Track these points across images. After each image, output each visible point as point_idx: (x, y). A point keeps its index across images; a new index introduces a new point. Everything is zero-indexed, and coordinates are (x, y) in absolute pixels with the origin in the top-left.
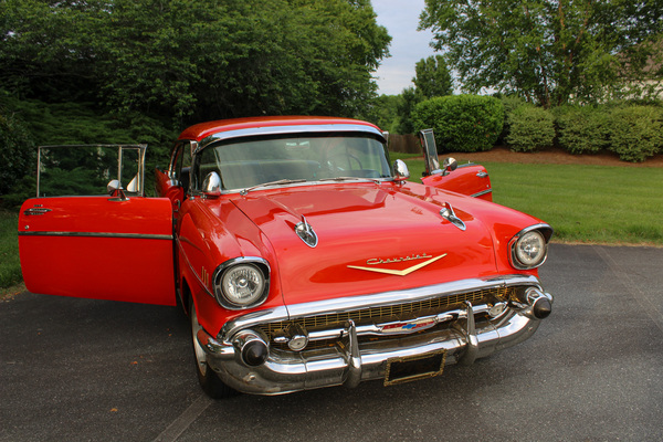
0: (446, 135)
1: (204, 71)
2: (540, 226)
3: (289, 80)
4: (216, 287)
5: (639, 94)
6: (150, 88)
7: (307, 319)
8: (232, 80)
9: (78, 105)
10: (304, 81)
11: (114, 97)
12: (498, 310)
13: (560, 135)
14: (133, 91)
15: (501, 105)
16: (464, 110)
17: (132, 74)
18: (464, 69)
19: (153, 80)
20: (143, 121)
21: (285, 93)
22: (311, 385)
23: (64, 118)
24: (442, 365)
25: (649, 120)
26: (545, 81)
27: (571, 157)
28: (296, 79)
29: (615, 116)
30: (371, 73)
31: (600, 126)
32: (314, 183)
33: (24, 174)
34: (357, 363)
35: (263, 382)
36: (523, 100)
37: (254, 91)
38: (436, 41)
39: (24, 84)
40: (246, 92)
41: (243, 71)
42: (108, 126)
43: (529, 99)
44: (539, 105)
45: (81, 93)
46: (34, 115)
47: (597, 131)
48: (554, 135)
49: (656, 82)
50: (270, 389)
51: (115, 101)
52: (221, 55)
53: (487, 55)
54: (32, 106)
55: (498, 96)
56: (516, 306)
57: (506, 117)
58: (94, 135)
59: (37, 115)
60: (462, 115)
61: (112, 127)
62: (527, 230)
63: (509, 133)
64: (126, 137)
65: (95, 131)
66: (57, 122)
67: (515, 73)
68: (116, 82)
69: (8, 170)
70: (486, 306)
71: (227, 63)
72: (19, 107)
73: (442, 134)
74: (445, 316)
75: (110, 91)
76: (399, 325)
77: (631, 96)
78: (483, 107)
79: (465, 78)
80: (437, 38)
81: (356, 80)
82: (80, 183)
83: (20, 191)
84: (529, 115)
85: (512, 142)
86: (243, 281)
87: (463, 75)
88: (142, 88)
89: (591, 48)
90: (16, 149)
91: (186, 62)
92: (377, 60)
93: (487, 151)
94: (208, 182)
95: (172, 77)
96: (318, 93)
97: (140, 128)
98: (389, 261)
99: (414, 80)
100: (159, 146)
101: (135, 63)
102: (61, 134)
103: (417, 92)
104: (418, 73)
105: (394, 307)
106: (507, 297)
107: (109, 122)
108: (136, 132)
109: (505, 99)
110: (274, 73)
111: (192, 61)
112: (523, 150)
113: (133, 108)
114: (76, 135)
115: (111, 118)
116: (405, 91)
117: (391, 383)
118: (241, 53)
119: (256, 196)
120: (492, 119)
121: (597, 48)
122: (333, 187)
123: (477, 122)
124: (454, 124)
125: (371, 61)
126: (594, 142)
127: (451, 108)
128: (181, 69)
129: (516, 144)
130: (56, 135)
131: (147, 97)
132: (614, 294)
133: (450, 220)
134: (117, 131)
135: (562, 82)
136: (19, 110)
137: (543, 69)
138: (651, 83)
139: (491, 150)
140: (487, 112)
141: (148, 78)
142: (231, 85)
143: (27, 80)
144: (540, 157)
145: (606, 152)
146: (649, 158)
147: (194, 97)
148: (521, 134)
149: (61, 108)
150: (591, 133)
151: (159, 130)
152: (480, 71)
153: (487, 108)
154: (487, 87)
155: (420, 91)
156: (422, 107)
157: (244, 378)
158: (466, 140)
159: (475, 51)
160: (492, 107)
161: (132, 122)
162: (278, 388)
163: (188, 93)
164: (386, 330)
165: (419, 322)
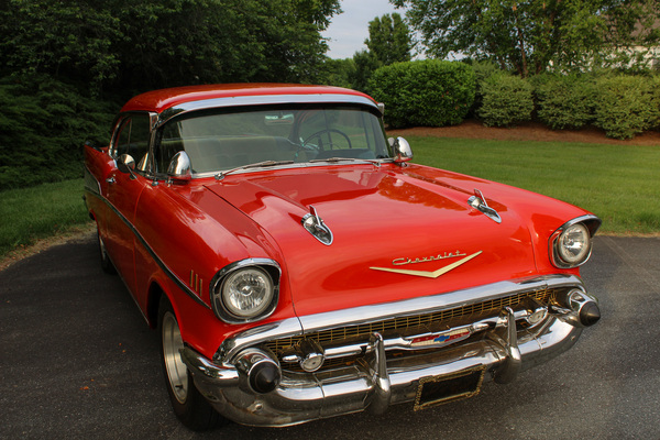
0: (409, 107)
1: (128, 27)
2: (588, 217)
3: (229, 40)
4: (215, 296)
5: (627, 62)
6: (62, 46)
7: (322, 333)
10: (246, 41)
11: (16, 56)
12: (538, 316)
13: (540, 108)
14: (39, 49)
15: (472, 73)
16: (431, 78)
17: (39, 28)
18: (429, 30)
19: (65, 36)
20: (55, 87)
21: (224, 55)
22: (325, 413)
24: (480, 384)
25: (639, 92)
26: (522, 45)
27: (551, 133)
28: (237, 39)
29: (601, 87)
30: (322, 33)
31: (584, 98)
32: (303, 165)
34: (384, 385)
35: (271, 411)
36: (497, 67)
37: (189, 53)
41: (175, 28)
42: (10, 91)
43: (503, 67)
44: (516, 74)
47: (582, 104)
48: (533, 108)
49: (645, 49)
50: (280, 420)
51: (18, 60)
52: (149, 8)
53: (456, 14)
55: (468, 61)
56: (556, 312)
57: (478, 87)
60: (428, 83)
61: (16, 93)
62: (573, 222)
63: (481, 105)
64: (33, 106)
67: (488, 36)
68: (19, 38)
70: (525, 312)
71: (156, 18)
73: (405, 105)
74: (479, 325)
75: (12, 49)
76: (430, 338)
77: (619, 64)
78: (452, 74)
79: (431, 41)
81: (304, 41)
84: (504, 85)
85: (485, 115)
86: (247, 288)
87: (428, 37)
88: (51, 46)
89: (575, 8)
91: (106, 15)
92: (327, 18)
93: (456, 125)
94: (176, 164)
95: (88, 33)
96: (263, 56)
97: (50, 95)
98: (418, 260)
99: (367, 42)
100: (74, 116)
101: (42, 15)
103: (371, 56)
104: (372, 34)
105: (423, 316)
106: (546, 302)
107: (10, 87)
108: (45, 99)
109: (476, 66)
110: (212, 31)
111: (114, 14)
112: (497, 124)
113: (40, 70)
115: (13, 82)
116: (357, 54)
117: (421, 407)
118: (173, 6)
119: (238, 180)
120: (463, 88)
121: (582, 8)
123: (446, 91)
124: (419, 94)
125: (320, 18)
126: (578, 116)
127: (415, 75)
128: (100, 23)
129: (489, 117)
131: (58, 57)
132: (638, 293)
133: (480, 211)
134: (22, 98)
135: (540, 46)
137: (520, 31)
138: (640, 49)
139: (461, 124)
140: (457, 81)
141: (59, 33)
144: (516, 133)
145: (592, 127)
146: (638, 135)
147: (116, 58)
148: (495, 106)
150: (574, 106)
151: (74, 98)
152: (447, 33)
153: (457, 76)
154: (456, 51)
155: (375, 54)
156: (382, 74)
157: (249, 408)
158: (432, 112)
159: (441, 9)
160: (463, 75)
161: (40, 88)
162: (289, 419)
163: (109, 54)
164: (416, 344)
165: (453, 333)
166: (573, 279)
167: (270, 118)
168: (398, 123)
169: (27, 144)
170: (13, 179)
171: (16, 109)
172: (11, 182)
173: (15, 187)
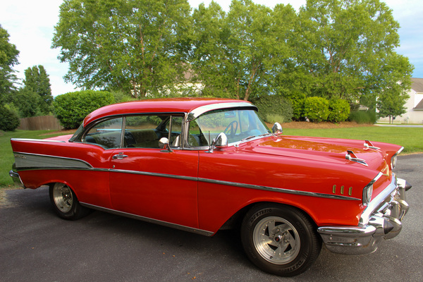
38: (62, 56)
78: (104, 98)
80: (63, 53)
99: (24, 82)
104: (27, 77)
127: (83, 99)
152: (91, 76)
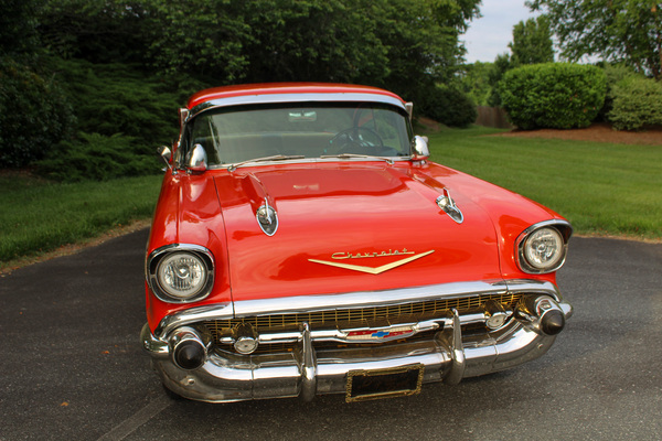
0: (537, 109)
1: (259, 32)
3: (355, 43)
4: (152, 276)
6: (199, 49)
7: (260, 319)
8: (290, 41)
9: (125, 66)
10: (372, 44)
11: (161, 58)
12: (497, 321)
14: (182, 51)
15: (604, 76)
16: (559, 80)
17: (181, 33)
18: (564, 33)
19: (203, 40)
22: (259, 395)
23: (109, 80)
24: (419, 383)
26: (659, 48)
28: (363, 42)
30: (459, 36)
32: (313, 160)
33: (61, 139)
34: (310, 373)
35: (203, 387)
36: (632, 69)
37: (315, 54)
39: (70, 42)
40: (306, 55)
41: (302, 32)
42: (155, 89)
43: (640, 68)
44: (651, 77)
45: (130, 53)
46: (76, 76)
50: (213, 396)
51: (163, 62)
52: (277, 14)
53: (591, 17)
54: (75, 67)
55: (601, 65)
56: (524, 318)
57: (609, 90)
58: (137, 99)
59: (80, 76)
60: (557, 86)
61: (158, 91)
62: (539, 225)
63: (611, 108)
64: (172, 101)
65: (139, 94)
66: (101, 84)
67: (624, 38)
68: (162, 41)
69: (43, 134)
70: (483, 316)
71: (283, 22)
72: (61, 67)
73: (532, 107)
74: (431, 324)
75: (157, 51)
76: (368, 332)
79: (565, 44)
81: (438, 44)
82: (119, 150)
83: (55, 157)
84: (636, 88)
85: (614, 119)
86: (182, 271)
87: (563, 39)
88: (192, 49)
90: (52, 112)
91: (240, 21)
92: (466, 21)
93: (584, 128)
95: (224, 37)
97: (187, 92)
98: (359, 255)
99: (510, 45)
101: (184, 22)
102: (103, 97)
103: (513, 58)
104: (516, 37)
105: (366, 310)
106: (513, 306)
107: (155, 85)
108: (183, 96)
109: (610, 69)
110: (339, 35)
111: (246, 21)
112: (627, 128)
113: (181, 70)
114: (118, 98)
115: (157, 82)
116: (499, 57)
117: (354, 399)
118: (300, 11)
119: (244, 172)
120: (592, 91)
122: (338, 166)
123: (574, 94)
124: (546, 96)
125: (459, 22)
127: (543, 78)
128: (234, 29)
129: (619, 121)
130: (98, 97)
131: (197, 59)
133: (447, 210)
134: (163, 95)
136: (60, 70)
139: (590, 127)
140: (586, 83)
141: (198, 38)
142: (289, 48)
143: (74, 38)
147: (246, 60)
148: (626, 110)
149: (106, 69)
152: (582, 36)
153: (586, 79)
154: (590, 54)
155: (517, 57)
156: (512, 76)
157: (182, 382)
158: (559, 115)
159: (578, 13)
160: (592, 77)
161: (180, 86)
162: (222, 396)
163: (240, 56)
164: (352, 337)
165: (394, 330)
166: (548, 286)
167: (294, 115)
168: (525, 125)
169: (165, 136)
170: (149, 167)
171: (157, 105)
172: (146, 169)
173: (149, 174)
